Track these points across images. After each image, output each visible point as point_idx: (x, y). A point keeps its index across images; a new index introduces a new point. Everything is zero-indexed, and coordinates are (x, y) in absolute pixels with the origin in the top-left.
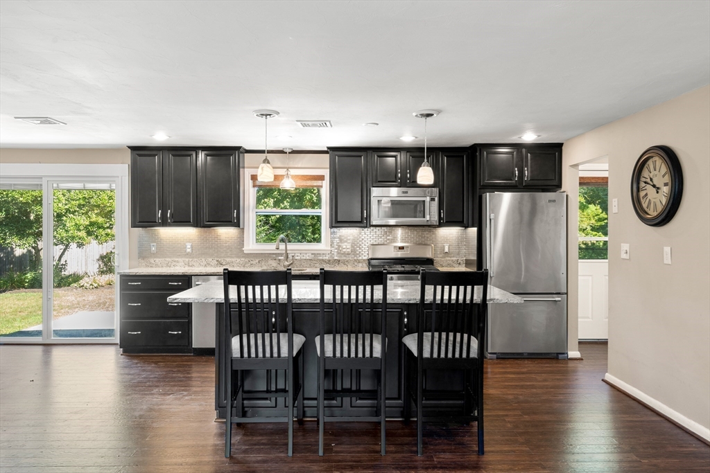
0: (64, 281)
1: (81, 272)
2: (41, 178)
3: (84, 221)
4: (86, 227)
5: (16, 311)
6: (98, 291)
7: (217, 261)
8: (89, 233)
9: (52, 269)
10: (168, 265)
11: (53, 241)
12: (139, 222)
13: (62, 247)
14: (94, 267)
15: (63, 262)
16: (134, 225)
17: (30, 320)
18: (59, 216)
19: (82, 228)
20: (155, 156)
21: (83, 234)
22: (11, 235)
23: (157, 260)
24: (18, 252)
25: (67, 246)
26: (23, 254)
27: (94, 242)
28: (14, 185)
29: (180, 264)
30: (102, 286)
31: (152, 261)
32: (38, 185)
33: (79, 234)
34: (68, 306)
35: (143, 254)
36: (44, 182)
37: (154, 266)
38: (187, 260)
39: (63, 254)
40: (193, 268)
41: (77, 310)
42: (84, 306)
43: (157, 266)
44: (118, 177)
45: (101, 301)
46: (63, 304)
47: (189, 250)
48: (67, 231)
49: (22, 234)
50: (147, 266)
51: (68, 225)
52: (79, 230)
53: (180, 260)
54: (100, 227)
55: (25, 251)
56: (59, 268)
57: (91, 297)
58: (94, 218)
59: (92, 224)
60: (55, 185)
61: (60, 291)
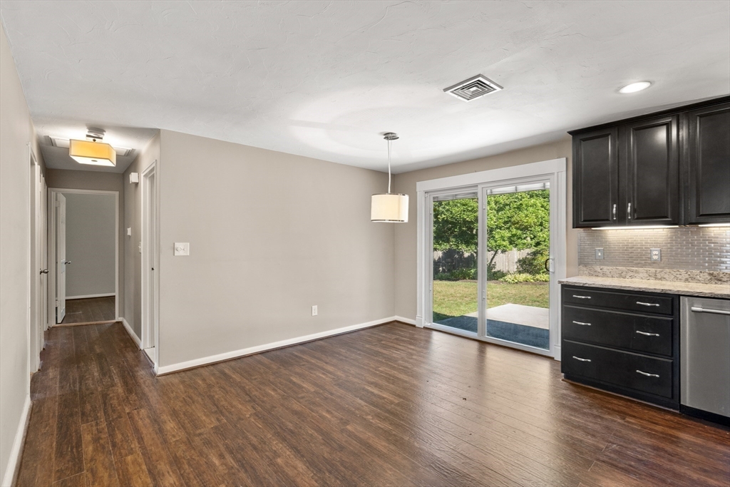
0: (495, 276)
1: (505, 271)
2: (476, 186)
3: (507, 234)
4: (509, 238)
5: (463, 296)
6: (518, 286)
7: (710, 274)
8: (511, 243)
9: (486, 267)
10: (621, 276)
11: (486, 248)
12: (584, 221)
13: (493, 252)
14: (514, 268)
15: (493, 263)
16: (576, 225)
17: (471, 306)
18: (491, 231)
19: (506, 239)
20: (607, 135)
21: (506, 243)
22: (462, 243)
23: (605, 268)
24: (466, 255)
25: (496, 252)
26: (469, 256)
27: (515, 249)
28: (456, 195)
29: (641, 275)
30: (521, 282)
31: (598, 268)
32: (474, 193)
33: (504, 243)
34: (498, 297)
35: (584, 261)
36: (479, 190)
37: (600, 275)
38: (653, 270)
39: (493, 257)
40: (664, 282)
41: (504, 301)
42: (509, 298)
43: (604, 275)
44: (553, 174)
45: (522, 296)
46: (494, 294)
47: (655, 257)
48: (496, 241)
49: (468, 243)
50: (590, 275)
51: (497, 237)
52: (504, 240)
53: (641, 269)
54: (520, 238)
55: (470, 254)
56: (490, 267)
57: (512, 290)
58: (514, 231)
59: (514, 236)
60: (489, 191)
61: (492, 284)
